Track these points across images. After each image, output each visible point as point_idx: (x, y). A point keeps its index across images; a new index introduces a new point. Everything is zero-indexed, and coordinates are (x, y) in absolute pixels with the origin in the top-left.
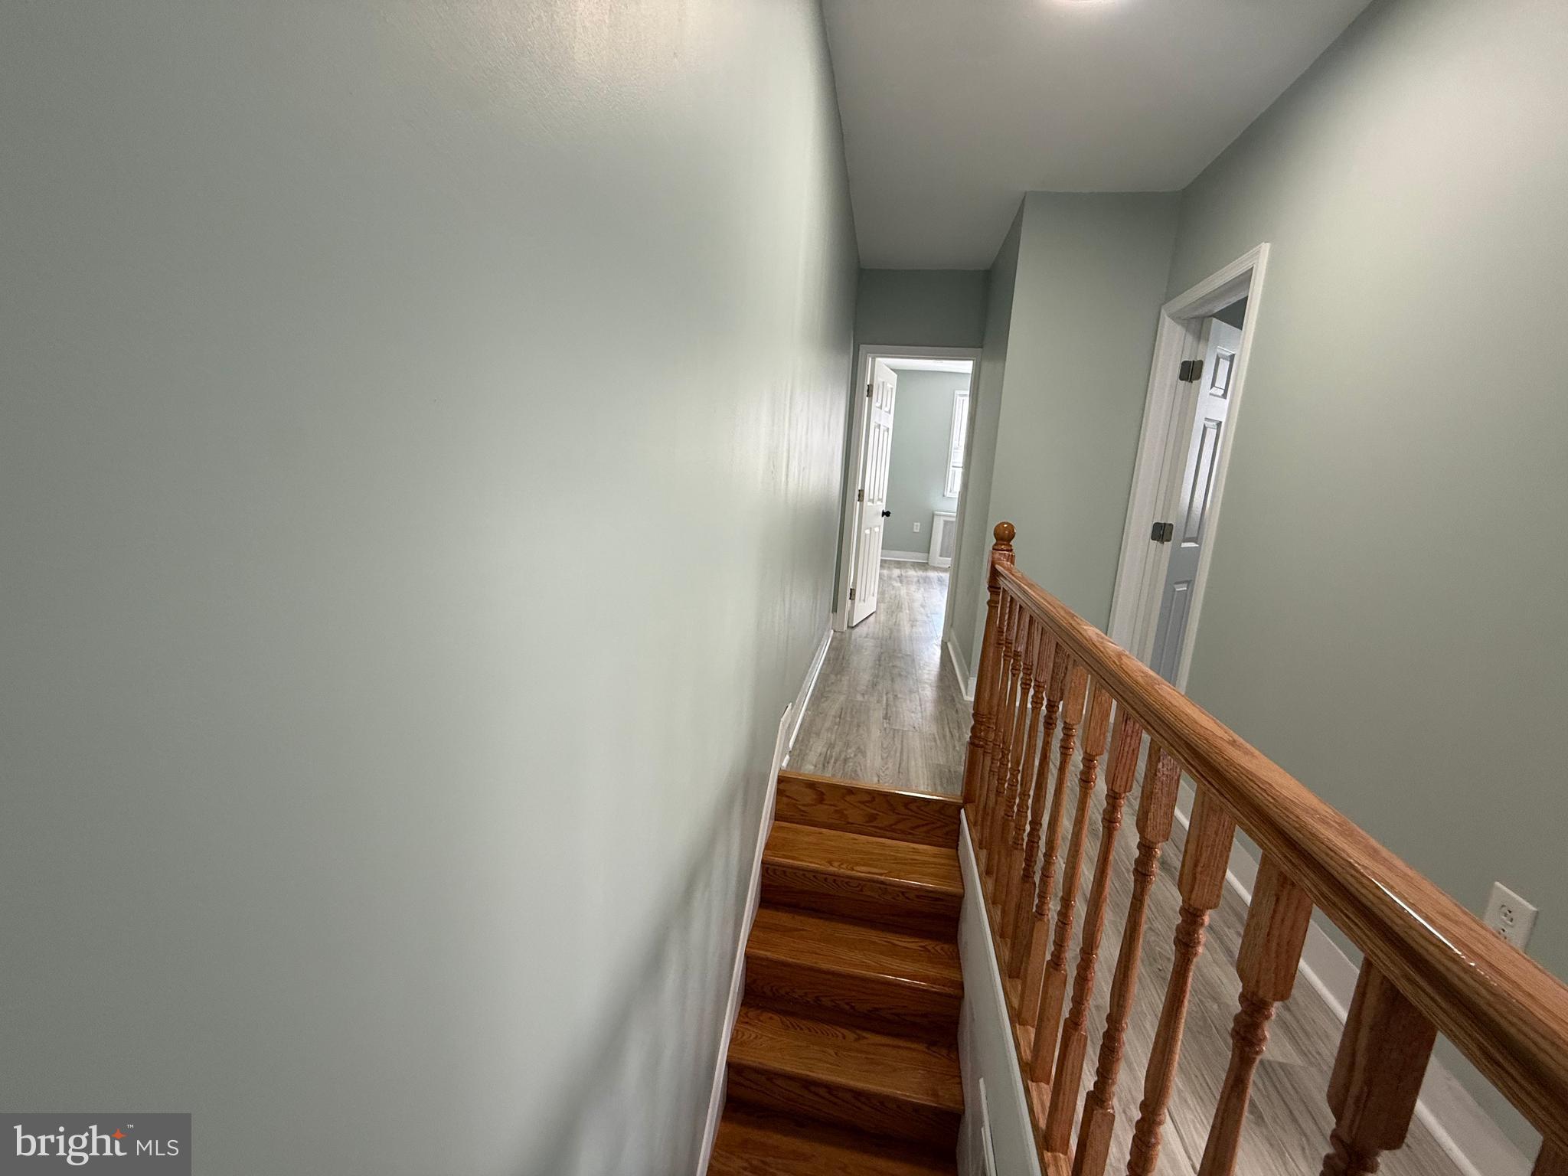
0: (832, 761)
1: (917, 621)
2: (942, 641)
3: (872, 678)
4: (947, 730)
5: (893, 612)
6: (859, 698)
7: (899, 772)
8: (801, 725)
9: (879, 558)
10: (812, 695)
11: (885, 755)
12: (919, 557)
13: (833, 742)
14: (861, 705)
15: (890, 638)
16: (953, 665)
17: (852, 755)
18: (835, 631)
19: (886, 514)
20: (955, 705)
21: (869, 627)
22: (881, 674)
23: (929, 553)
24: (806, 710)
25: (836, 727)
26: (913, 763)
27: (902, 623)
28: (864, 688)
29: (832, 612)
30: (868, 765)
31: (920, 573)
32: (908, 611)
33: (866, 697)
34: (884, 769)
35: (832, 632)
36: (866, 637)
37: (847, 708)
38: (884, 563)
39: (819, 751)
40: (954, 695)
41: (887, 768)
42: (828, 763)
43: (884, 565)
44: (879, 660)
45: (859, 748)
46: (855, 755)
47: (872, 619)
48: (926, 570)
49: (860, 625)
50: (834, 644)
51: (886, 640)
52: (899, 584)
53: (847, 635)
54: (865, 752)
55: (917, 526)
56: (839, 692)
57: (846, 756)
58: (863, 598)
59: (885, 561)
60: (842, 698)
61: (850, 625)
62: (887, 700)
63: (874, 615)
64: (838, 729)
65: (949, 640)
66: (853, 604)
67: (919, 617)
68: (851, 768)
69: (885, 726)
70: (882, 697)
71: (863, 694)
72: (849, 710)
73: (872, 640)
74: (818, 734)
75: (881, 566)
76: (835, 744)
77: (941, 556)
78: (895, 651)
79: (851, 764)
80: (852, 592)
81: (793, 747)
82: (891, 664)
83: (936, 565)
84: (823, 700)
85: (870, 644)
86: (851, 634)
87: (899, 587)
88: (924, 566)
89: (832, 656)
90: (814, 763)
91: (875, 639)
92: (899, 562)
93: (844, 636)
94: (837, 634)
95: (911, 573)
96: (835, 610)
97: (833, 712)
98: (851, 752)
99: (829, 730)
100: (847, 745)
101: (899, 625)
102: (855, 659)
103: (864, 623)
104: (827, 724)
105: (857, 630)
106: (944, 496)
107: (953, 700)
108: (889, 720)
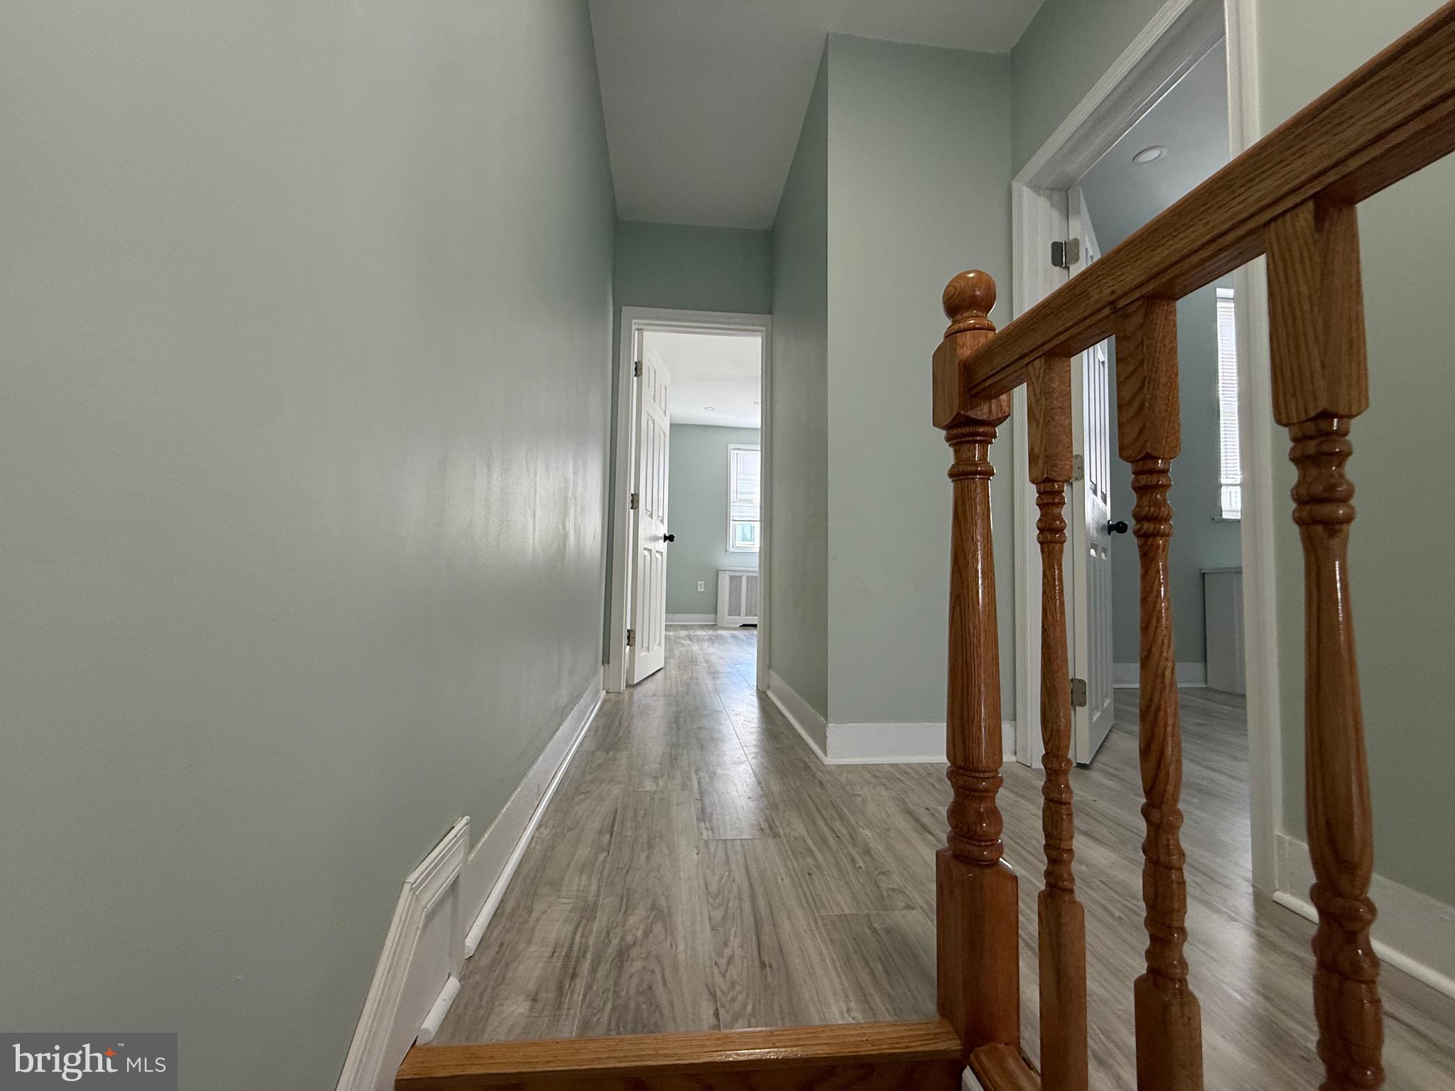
0: (585, 967)
1: (718, 673)
2: (758, 690)
3: (668, 750)
4: (821, 824)
5: (686, 666)
6: (649, 785)
7: (763, 965)
8: (520, 865)
9: (664, 624)
10: (557, 792)
11: (718, 914)
12: (707, 619)
13: (591, 898)
14: (653, 798)
15: (688, 693)
16: (783, 716)
17: (639, 934)
18: (607, 692)
19: (669, 538)
20: (814, 776)
21: (656, 685)
22: (682, 741)
23: (716, 613)
24: (539, 826)
25: (602, 856)
26: (786, 927)
27: (700, 676)
28: (656, 766)
29: (603, 664)
30: (681, 958)
31: (711, 632)
32: (705, 665)
33: (661, 783)
34: (722, 962)
35: (604, 692)
36: (654, 696)
37: (625, 808)
38: (668, 627)
39: (552, 938)
40: (806, 759)
41: (730, 960)
42: (574, 976)
43: (668, 628)
44: (677, 722)
45: (653, 907)
46: (647, 932)
47: (659, 675)
48: (716, 629)
49: (645, 682)
50: (605, 708)
51: (683, 697)
52: (689, 642)
53: (626, 696)
54: (670, 914)
55: (701, 584)
56: (612, 780)
57: (623, 939)
58: (645, 645)
59: (670, 626)
60: (616, 790)
61: (630, 682)
62: (699, 783)
63: (662, 671)
64: (605, 861)
65: (768, 687)
66: (632, 652)
67: (720, 669)
68: (635, 980)
69: (705, 836)
70: (689, 778)
71: (656, 778)
72: (630, 814)
73: (662, 698)
74: (556, 885)
75: (666, 629)
76: (595, 906)
77: (730, 615)
78: (696, 709)
79: (638, 965)
80: (631, 636)
81: (483, 943)
82: (695, 726)
83: (726, 626)
84: (577, 799)
85: (660, 703)
86: (631, 695)
87: (689, 644)
88: (714, 627)
89: (601, 723)
90: (532, 986)
91: (666, 696)
92: (685, 626)
93: (621, 697)
94: (612, 696)
95: (701, 633)
96: (606, 661)
97: (595, 824)
98: (636, 919)
99: (586, 868)
100: (626, 904)
101: (697, 679)
102: (638, 725)
103: (650, 680)
104: (583, 852)
105: (640, 688)
106: (726, 551)
107: (807, 767)
108: (710, 821)
